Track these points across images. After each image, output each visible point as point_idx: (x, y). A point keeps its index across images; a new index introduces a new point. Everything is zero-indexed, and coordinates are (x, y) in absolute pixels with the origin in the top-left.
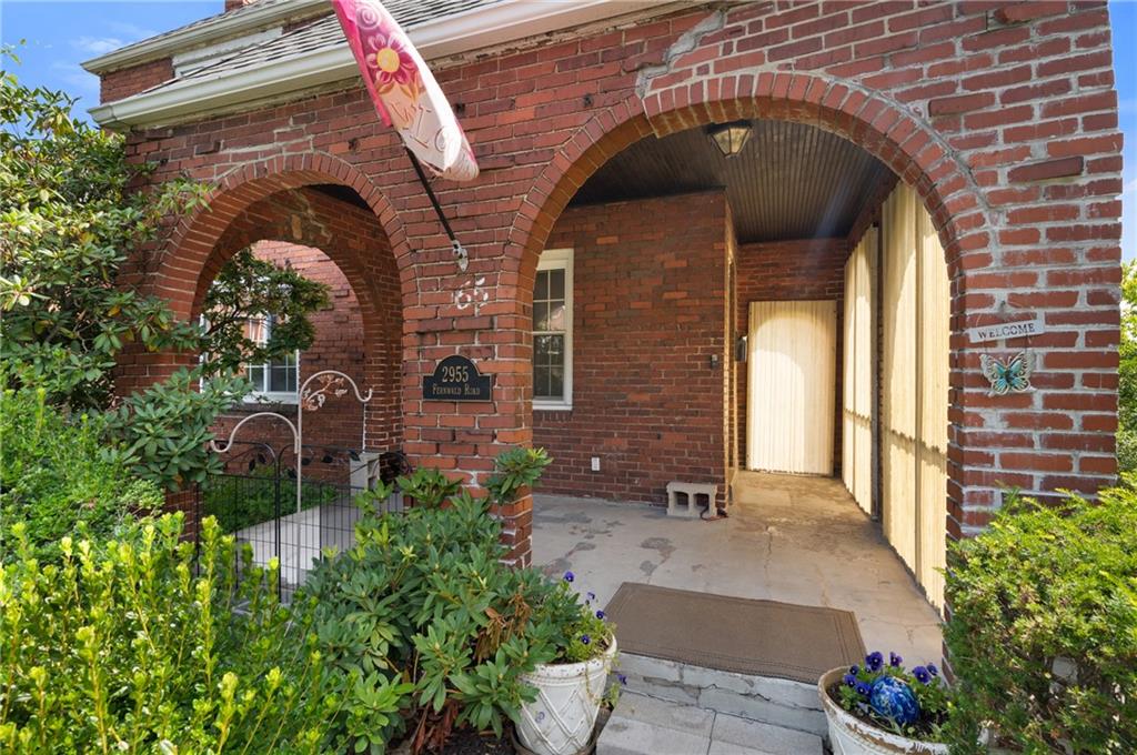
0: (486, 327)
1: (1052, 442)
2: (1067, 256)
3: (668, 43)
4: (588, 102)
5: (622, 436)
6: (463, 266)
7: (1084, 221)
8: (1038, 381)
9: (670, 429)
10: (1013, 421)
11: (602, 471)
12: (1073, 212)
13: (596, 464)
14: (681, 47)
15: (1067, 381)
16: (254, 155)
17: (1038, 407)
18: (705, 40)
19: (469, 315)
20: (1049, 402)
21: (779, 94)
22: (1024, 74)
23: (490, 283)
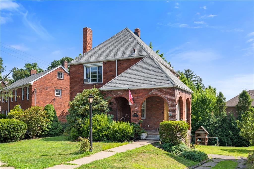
0: (138, 111)
1: (173, 119)
2: (173, 108)
3: (151, 91)
4: (146, 94)
5: (152, 122)
6: (136, 106)
7: (174, 106)
8: (172, 115)
9: (158, 121)
10: (171, 118)
11: (149, 127)
12: (173, 105)
13: (148, 126)
14: (152, 91)
15: (173, 115)
16: (116, 95)
17: (172, 117)
18: (154, 91)
19: (136, 110)
20: (173, 116)
21: (158, 96)
22: (171, 97)
23: (138, 107)
